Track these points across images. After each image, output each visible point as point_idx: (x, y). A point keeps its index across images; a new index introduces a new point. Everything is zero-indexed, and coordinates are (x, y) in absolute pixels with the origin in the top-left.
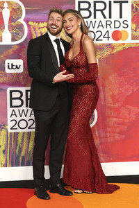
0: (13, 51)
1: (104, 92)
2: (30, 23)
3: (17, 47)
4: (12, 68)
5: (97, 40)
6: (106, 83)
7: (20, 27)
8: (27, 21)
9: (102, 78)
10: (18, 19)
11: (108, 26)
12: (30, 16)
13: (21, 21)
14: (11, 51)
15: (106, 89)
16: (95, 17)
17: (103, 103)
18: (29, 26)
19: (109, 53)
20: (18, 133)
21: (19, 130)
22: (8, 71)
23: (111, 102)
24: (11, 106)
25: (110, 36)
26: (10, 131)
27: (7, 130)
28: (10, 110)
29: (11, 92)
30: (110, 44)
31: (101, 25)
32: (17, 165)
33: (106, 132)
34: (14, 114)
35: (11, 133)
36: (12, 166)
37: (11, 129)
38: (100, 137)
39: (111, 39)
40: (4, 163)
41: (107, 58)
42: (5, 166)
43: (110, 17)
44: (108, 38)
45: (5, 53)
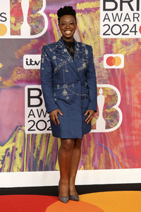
0: (33, 45)
1: (130, 91)
2: (51, 15)
3: (36, 41)
4: (31, 64)
5: (123, 34)
6: (133, 82)
7: (40, 20)
8: (47, 13)
9: (129, 76)
10: (38, 10)
11: (136, 19)
12: (51, 8)
13: (41, 12)
14: (29, 46)
15: (132, 88)
16: (121, 10)
17: (128, 103)
18: (49, 18)
19: (136, 49)
20: (36, 135)
21: (37, 132)
22: (26, 67)
23: (137, 102)
24: (29, 106)
25: (138, 30)
26: (27, 132)
27: (24, 131)
28: (27, 110)
29: (29, 90)
30: (137, 39)
31: (127, 18)
32: (35, 170)
33: (132, 135)
34: (32, 114)
35: (28, 135)
36: (29, 171)
37: (29, 130)
38: (125, 141)
39: (138, 33)
40: (20, 167)
41: (134, 54)
42: (22, 170)
43: (138, 9)
44: (135, 32)
45: (24, 48)
